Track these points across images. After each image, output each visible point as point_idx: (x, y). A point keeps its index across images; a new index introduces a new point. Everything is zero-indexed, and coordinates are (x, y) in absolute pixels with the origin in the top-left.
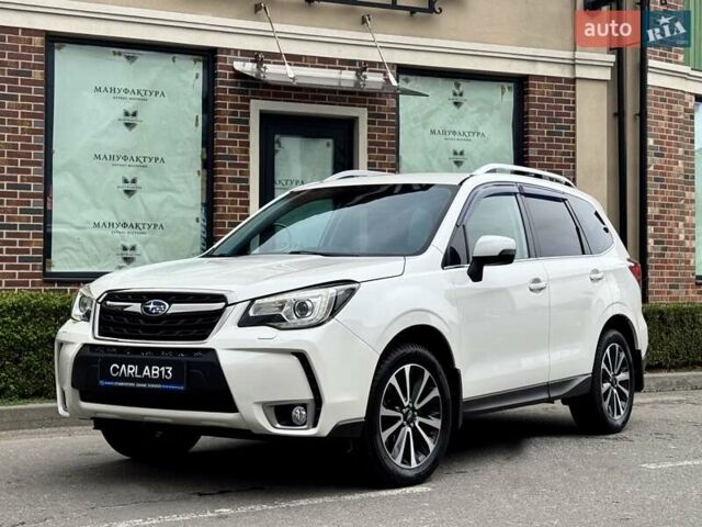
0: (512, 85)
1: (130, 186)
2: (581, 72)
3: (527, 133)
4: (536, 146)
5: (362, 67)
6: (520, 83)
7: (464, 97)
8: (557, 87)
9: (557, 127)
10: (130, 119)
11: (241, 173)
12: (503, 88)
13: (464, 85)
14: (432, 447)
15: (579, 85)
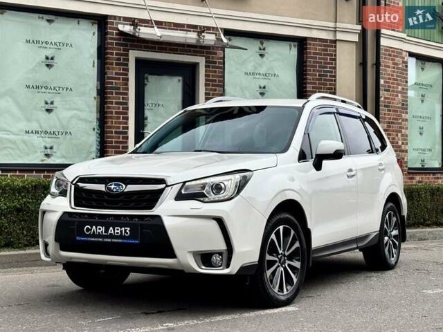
0: (296, 44)
1: (49, 107)
2: (340, 36)
3: (306, 75)
4: (311, 83)
5: (202, 30)
6: (301, 43)
7: (266, 51)
8: (325, 46)
9: (324, 71)
10: (50, 62)
11: (123, 99)
12: (290, 46)
13: (266, 44)
14: (295, 280)
15: (338, 44)
